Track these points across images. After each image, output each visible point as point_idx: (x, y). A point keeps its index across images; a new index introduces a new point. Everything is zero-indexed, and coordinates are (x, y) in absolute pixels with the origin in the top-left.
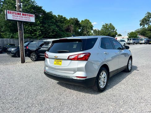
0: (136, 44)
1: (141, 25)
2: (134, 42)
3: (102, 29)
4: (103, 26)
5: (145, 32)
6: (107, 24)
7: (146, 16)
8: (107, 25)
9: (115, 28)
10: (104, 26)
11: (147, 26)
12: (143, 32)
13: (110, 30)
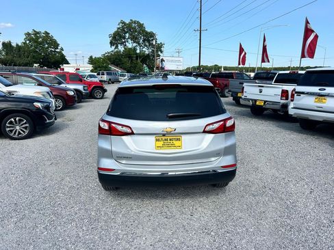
0: (113, 83)
1: (112, 44)
2: (110, 79)
3: (24, 43)
4: (26, 34)
5: (120, 60)
6: (37, 31)
7: (118, 28)
8: (36, 33)
9: (58, 45)
10: (28, 34)
11: (123, 49)
12: (116, 59)
13: (48, 48)
